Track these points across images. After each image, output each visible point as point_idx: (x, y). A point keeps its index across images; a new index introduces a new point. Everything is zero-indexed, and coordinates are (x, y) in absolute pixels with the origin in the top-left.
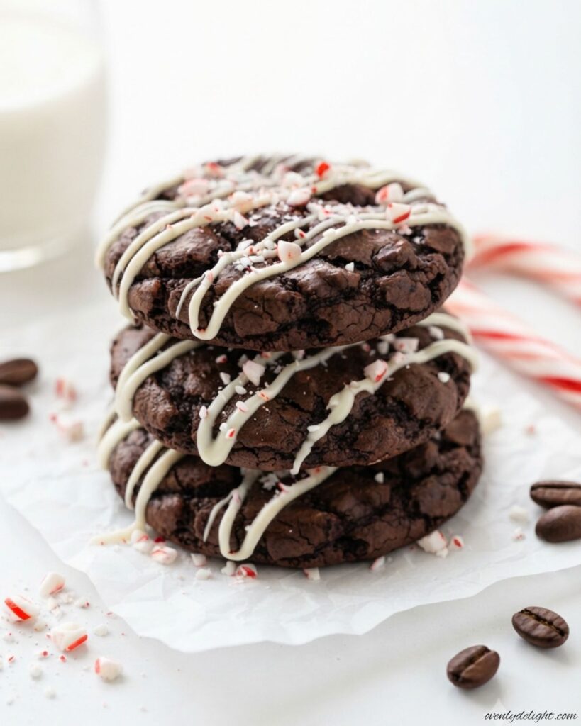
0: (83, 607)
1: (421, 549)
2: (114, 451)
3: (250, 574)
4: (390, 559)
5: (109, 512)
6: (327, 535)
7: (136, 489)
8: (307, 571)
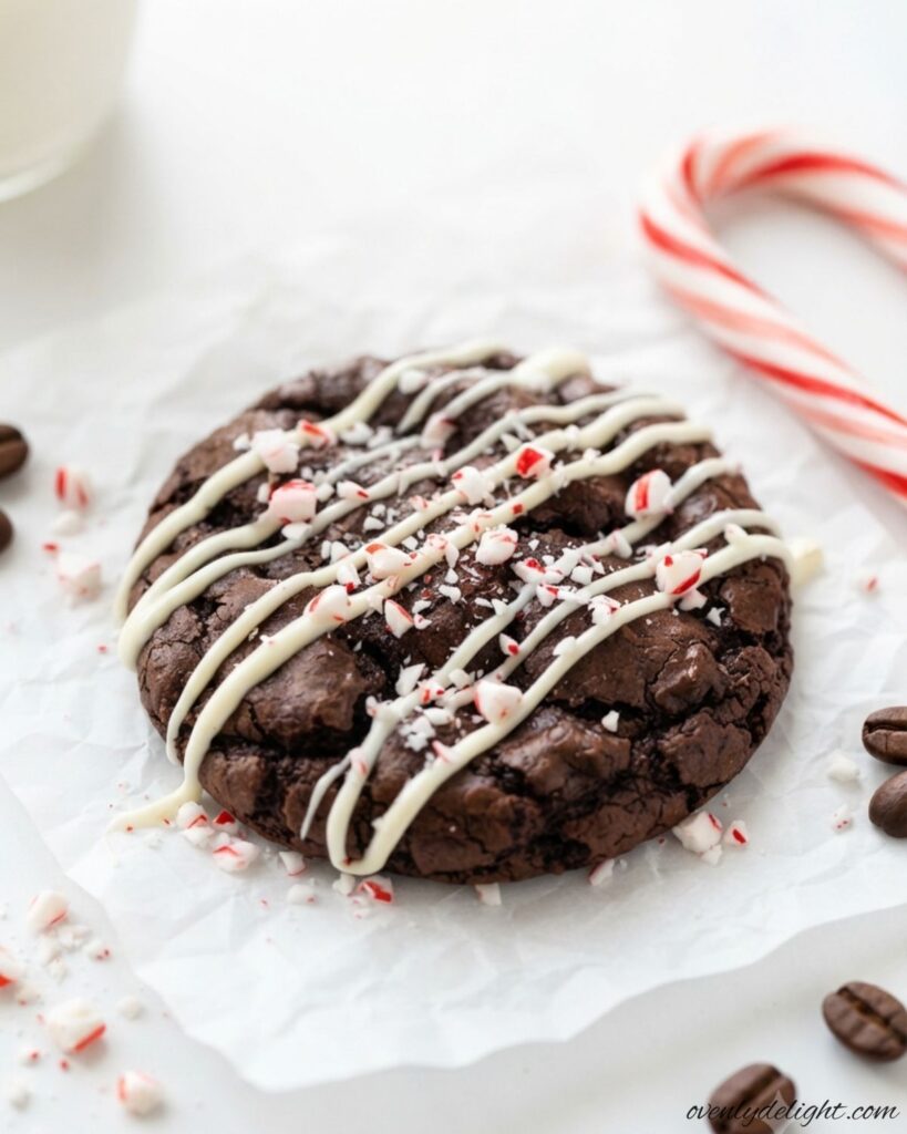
0: (100, 958)
1: (677, 841)
2: (147, 646)
3: (382, 896)
4: (624, 863)
5: (140, 759)
6: (516, 837)
7: (185, 730)
8: (479, 888)
